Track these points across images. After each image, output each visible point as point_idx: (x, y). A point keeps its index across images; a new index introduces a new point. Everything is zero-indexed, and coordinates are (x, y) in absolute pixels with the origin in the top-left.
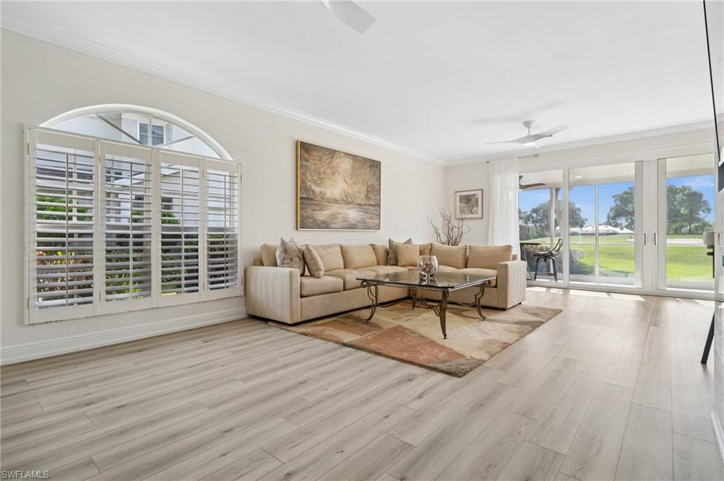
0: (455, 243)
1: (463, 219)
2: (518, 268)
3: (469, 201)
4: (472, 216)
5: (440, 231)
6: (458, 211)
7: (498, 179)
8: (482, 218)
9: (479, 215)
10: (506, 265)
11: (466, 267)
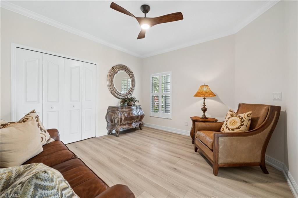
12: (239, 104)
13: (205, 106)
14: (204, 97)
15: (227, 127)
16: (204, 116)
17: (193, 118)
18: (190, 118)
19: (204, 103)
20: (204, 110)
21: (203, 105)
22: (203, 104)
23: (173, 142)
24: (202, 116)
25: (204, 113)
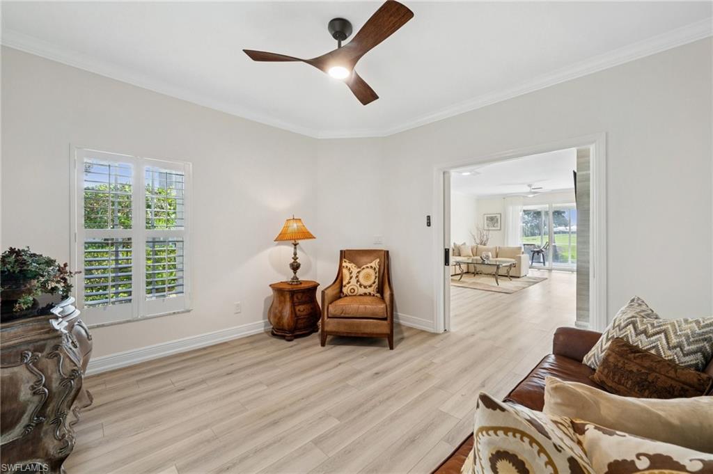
0: (485, 245)
1: (489, 230)
2: (526, 258)
3: (492, 220)
4: (494, 228)
5: (476, 237)
6: (486, 226)
7: (511, 208)
8: (500, 230)
9: (499, 228)
10: (520, 257)
11: (497, 257)
12: (341, 251)
13: (297, 258)
14: (293, 242)
15: (360, 285)
16: (295, 278)
17: (276, 286)
18: (270, 286)
19: (295, 254)
20: (295, 267)
21: (293, 258)
22: (293, 256)
23: (259, 359)
24: (290, 280)
25: (295, 273)
